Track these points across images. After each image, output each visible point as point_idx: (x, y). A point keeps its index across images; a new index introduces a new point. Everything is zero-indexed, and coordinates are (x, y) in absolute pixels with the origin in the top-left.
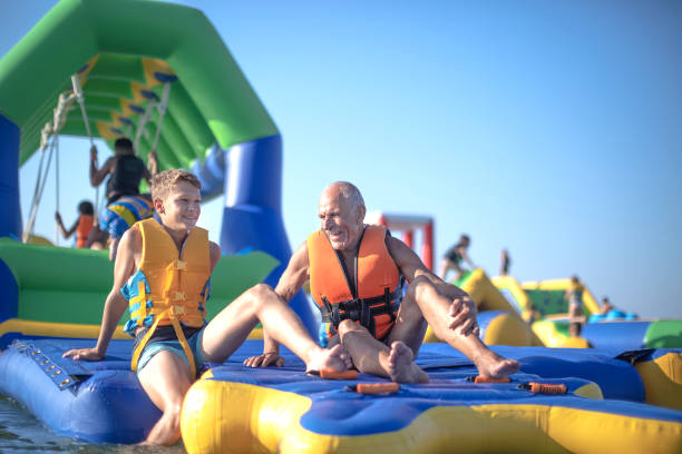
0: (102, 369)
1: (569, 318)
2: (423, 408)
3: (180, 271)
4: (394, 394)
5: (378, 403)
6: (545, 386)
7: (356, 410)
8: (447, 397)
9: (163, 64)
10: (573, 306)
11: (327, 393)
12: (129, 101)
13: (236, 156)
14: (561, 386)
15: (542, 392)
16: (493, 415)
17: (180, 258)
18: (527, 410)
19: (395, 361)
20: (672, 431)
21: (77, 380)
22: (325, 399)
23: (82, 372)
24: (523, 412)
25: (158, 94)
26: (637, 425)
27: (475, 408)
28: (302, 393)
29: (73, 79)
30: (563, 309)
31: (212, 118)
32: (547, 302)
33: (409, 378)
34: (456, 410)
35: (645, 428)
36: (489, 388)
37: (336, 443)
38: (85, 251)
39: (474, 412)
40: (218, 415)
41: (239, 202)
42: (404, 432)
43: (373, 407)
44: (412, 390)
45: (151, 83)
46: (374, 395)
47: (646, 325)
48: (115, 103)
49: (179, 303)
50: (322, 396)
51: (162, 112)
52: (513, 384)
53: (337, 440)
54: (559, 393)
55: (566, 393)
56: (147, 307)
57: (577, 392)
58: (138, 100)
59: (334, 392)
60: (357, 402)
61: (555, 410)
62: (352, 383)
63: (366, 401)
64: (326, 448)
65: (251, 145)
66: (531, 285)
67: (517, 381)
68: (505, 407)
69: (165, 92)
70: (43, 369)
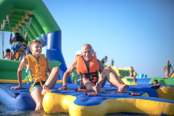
0: (22, 92)
1: (130, 77)
2: (104, 99)
3: (39, 67)
4: (97, 96)
5: (93, 98)
6: (135, 94)
7: (87, 100)
8: (110, 96)
9: (30, 12)
10: (131, 74)
11: (80, 95)
12: (21, 22)
13: (49, 36)
14: (139, 94)
15: (134, 95)
16: (122, 101)
17: (38, 64)
18: (130, 100)
19: (97, 87)
20: (167, 105)
21: (16, 95)
22: (79, 97)
23: (17, 93)
24: (129, 100)
25: (29, 20)
26: (158, 103)
27: (117, 99)
28: (74, 95)
29: (7, 16)
30: (128, 75)
31: (44, 26)
32: (124, 73)
33: (101, 92)
34: (113, 100)
35: (160, 104)
36: (121, 94)
37: (83, 108)
38: (12, 61)
39: (117, 100)
40: (52, 101)
41: (51, 48)
42: (100, 105)
43: (92, 99)
44: (101, 95)
45: (27, 17)
46: (92, 96)
47: (149, 79)
48: (17, 23)
49: (40, 75)
50: (79, 96)
51: (29, 25)
52: (126, 93)
53: (83, 107)
54: (138, 95)
55: (140, 96)
56: (32, 77)
57: (143, 95)
58: (23, 22)
59: (82, 95)
60: (88, 98)
61: (137, 100)
62: (86, 93)
63: (90, 98)
64: (81, 109)
65: (53, 33)
66: (120, 69)
67: (127, 92)
68: (125, 99)
69: (31, 20)
70: (6, 92)
